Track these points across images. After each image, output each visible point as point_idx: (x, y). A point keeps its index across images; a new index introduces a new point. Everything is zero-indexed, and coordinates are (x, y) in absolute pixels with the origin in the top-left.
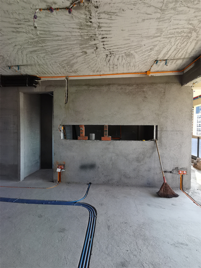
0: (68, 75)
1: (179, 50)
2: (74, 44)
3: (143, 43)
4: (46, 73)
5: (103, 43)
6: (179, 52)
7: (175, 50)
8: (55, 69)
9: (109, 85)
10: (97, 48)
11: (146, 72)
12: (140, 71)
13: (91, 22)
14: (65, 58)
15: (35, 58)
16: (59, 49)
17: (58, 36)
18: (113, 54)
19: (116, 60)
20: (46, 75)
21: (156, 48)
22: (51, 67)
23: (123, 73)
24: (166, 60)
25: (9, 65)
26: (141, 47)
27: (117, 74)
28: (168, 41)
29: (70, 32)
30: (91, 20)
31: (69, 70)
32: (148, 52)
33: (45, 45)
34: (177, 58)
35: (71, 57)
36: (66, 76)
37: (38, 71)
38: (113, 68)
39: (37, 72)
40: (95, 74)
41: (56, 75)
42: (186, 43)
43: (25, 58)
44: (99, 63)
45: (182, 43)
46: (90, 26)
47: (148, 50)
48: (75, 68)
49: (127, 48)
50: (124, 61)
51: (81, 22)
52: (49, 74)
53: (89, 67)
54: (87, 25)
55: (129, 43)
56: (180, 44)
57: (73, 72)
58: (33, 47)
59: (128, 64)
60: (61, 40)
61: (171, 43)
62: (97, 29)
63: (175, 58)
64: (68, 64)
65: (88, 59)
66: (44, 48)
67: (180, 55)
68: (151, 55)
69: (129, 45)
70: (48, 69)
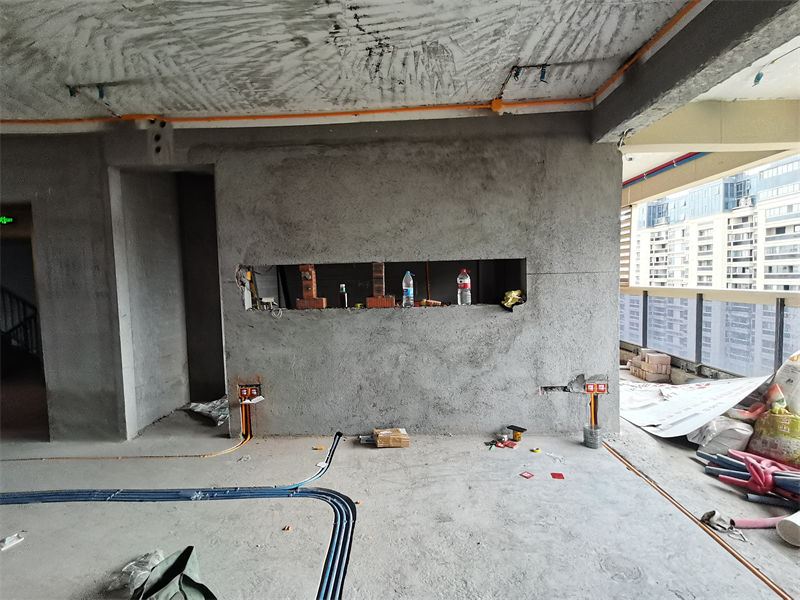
1: (576, 37)
2: (266, 15)
3: (471, 14)
4: (189, 106)
5: (353, 12)
6: (578, 41)
7: (565, 35)
8: (215, 93)
9: (382, 141)
10: (337, 27)
11: (490, 102)
12: (473, 99)
14: (242, 59)
15: (153, 59)
16: (221, 30)
18: (387, 46)
19: (397, 65)
20: (187, 112)
21: (513, 30)
22: (200, 86)
23: (424, 107)
24: (544, 66)
25: (70, 80)
26: (466, 25)
27: (406, 108)
28: (543, 8)
31: (257, 96)
32: (490, 40)
33: (179, 18)
34: (574, 59)
35: (261, 54)
37: (162, 101)
38: (392, 89)
39: (159, 105)
40: (339, 108)
41: (218, 114)
42: (592, 14)
43: (119, 59)
44: (350, 76)
45: (583, 14)
47: (487, 36)
48: (277, 88)
49: (428, 29)
50: (421, 68)
52: (198, 110)
53: (320, 87)
55: (431, 14)
56: (576, 18)
57: (271, 101)
58: (141, 26)
59: (436, 79)
61: (553, 14)
63: (568, 60)
64: (253, 77)
65: (314, 63)
66: (175, 28)
67: (580, 51)
68: (498, 47)
69: (431, 19)
70: (195, 93)
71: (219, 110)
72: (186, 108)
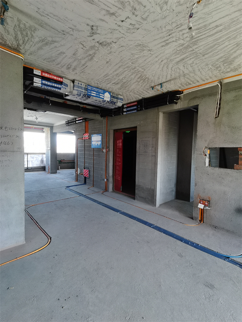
0: (223, 77)
4: (191, 83)
8: (204, 74)
15: (182, 68)
20: (190, 85)
22: (198, 73)
31: (225, 69)
33: (197, 46)
35: (232, 49)
36: (220, 80)
37: (181, 84)
41: (204, 83)
43: (169, 72)
52: (194, 83)
57: (231, 70)
66: (194, 51)
70: (195, 76)
71: (204, 81)
72: (190, 84)
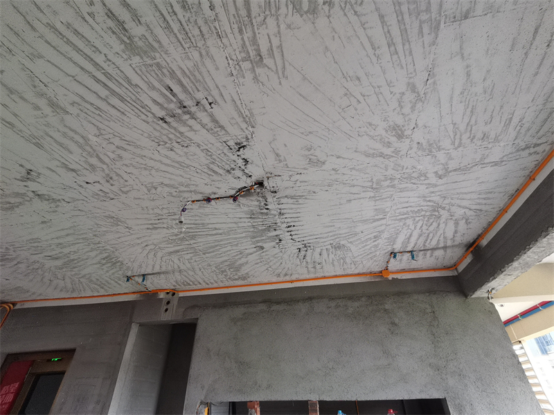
0: (231, 285)
1: (428, 236)
2: (241, 238)
3: (358, 230)
5: (290, 233)
6: (430, 238)
7: (421, 235)
8: (207, 276)
9: (310, 299)
10: (280, 240)
11: (381, 272)
12: (369, 271)
13: (268, 209)
14: (226, 258)
17: (216, 229)
18: (310, 246)
19: (316, 255)
20: (189, 287)
21: (385, 235)
22: (200, 273)
23: (336, 276)
24: (411, 252)
25: (129, 274)
26: (356, 234)
27: (325, 277)
28: (402, 224)
29: (235, 223)
30: (266, 207)
31: (232, 275)
32: (372, 241)
33: (195, 241)
34: (432, 247)
37: (176, 282)
38: (314, 267)
39: (174, 284)
40: (281, 279)
41: (207, 286)
42: (435, 225)
43: (158, 262)
44: (287, 262)
45: (429, 225)
46: (267, 214)
47: (370, 239)
48: (244, 271)
49: (333, 238)
50: (332, 256)
51: (252, 211)
52: (195, 285)
53: (270, 269)
54: (262, 213)
55: (334, 231)
56: (425, 227)
57: (239, 278)
58: (175, 246)
59: (342, 261)
60: (221, 234)
61: (409, 226)
62: (277, 216)
63: (427, 248)
64: (230, 266)
65: (267, 257)
66: (192, 246)
67: (434, 243)
68: (378, 244)
69: (334, 233)
70: (196, 276)
